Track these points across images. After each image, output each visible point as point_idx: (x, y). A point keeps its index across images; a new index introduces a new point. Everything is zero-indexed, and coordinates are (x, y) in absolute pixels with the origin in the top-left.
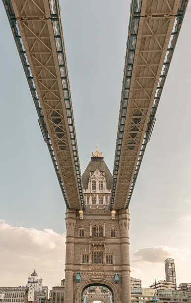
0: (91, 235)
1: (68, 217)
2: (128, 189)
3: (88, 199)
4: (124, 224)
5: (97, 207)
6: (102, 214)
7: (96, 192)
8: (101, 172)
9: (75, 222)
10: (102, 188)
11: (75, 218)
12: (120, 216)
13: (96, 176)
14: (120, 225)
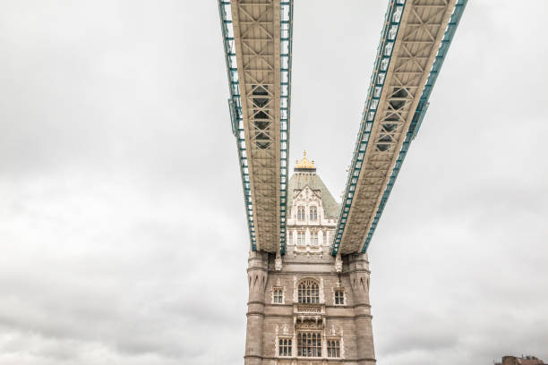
0: (296, 300)
1: (252, 266)
3: (291, 234)
4: (359, 281)
5: (308, 249)
6: (319, 261)
7: (305, 224)
8: (313, 191)
9: (266, 274)
10: (316, 218)
11: (266, 267)
12: (352, 267)
13: (304, 197)
14: (352, 282)
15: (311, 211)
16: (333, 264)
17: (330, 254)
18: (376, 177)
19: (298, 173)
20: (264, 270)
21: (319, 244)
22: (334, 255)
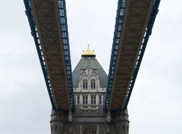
1: (53, 119)
2: (127, 86)
3: (78, 98)
4: (122, 127)
5: (89, 108)
6: (96, 115)
7: (87, 91)
8: (93, 69)
9: (62, 125)
10: (95, 87)
11: (62, 120)
12: (117, 118)
13: (87, 74)
14: (118, 128)
15: (92, 83)
16: (106, 117)
17: (103, 110)
18: (128, 60)
19: (84, 58)
20: (61, 121)
21: (97, 104)
22: (106, 111)
